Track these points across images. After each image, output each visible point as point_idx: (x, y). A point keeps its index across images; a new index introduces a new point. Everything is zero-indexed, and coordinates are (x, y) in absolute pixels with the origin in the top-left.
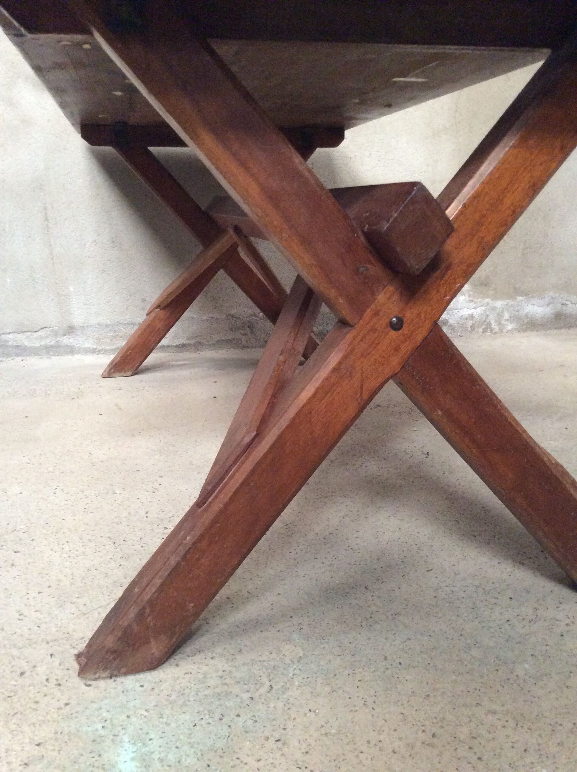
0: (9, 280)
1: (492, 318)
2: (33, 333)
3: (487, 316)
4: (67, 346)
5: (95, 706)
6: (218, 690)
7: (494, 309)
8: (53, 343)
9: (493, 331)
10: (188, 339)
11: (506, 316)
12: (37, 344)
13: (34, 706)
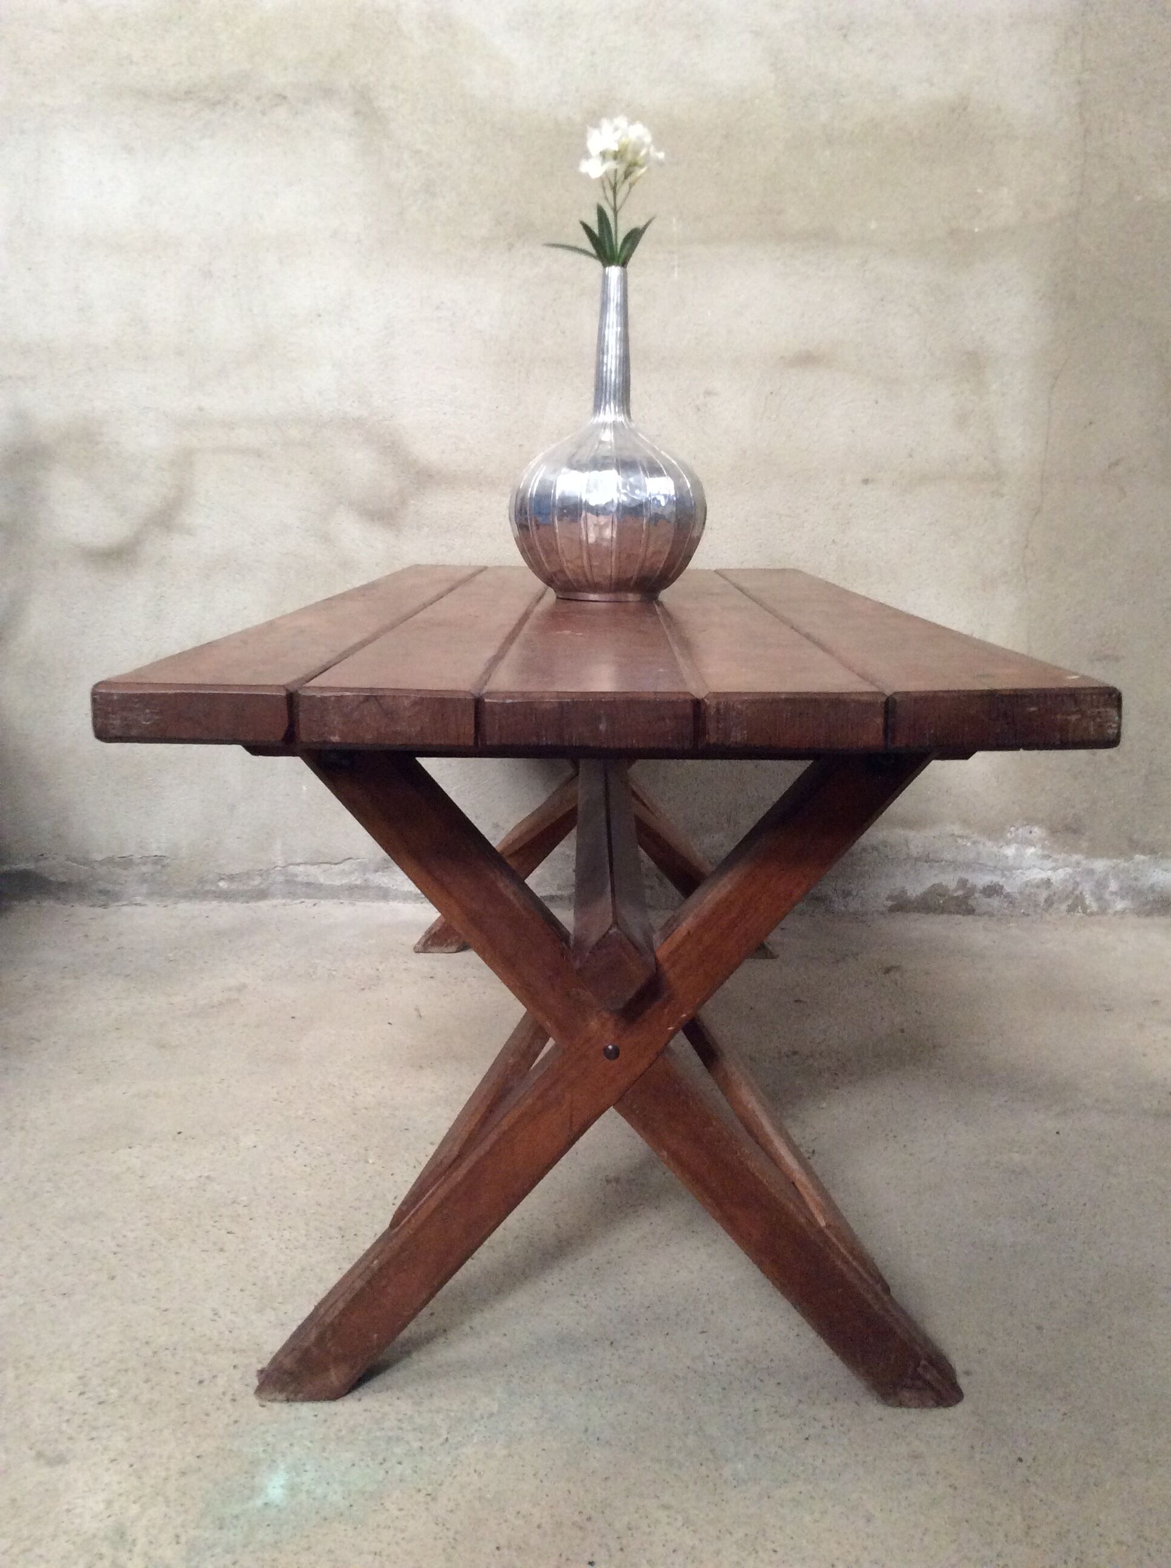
0: (304, 788)
1: (1087, 889)
2: (333, 866)
3: (1077, 884)
4: (379, 888)
5: (263, 1428)
6: (390, 1434)
7: (1091, 872)
8: (358, 882)
9: (1088, 911)
10: (559, 889)
11: (1113, 886)
12: (337, 883)
13: (205, 1418)
